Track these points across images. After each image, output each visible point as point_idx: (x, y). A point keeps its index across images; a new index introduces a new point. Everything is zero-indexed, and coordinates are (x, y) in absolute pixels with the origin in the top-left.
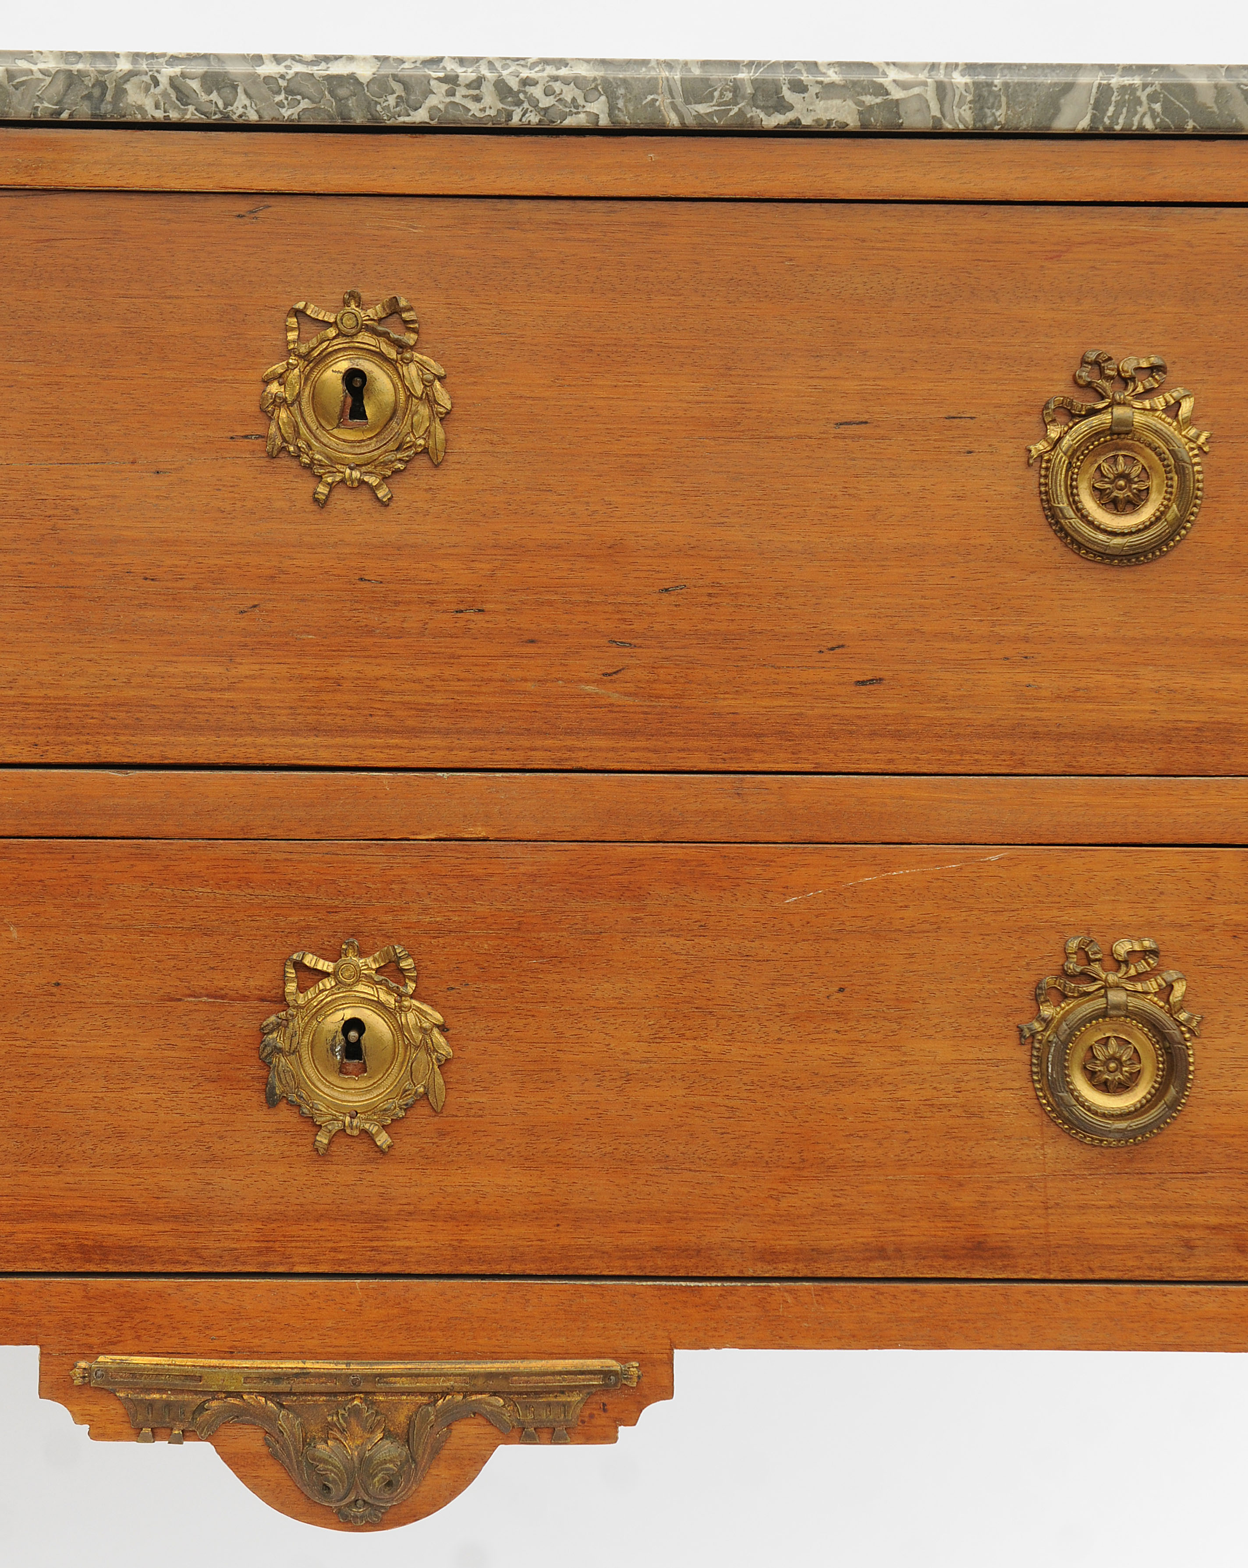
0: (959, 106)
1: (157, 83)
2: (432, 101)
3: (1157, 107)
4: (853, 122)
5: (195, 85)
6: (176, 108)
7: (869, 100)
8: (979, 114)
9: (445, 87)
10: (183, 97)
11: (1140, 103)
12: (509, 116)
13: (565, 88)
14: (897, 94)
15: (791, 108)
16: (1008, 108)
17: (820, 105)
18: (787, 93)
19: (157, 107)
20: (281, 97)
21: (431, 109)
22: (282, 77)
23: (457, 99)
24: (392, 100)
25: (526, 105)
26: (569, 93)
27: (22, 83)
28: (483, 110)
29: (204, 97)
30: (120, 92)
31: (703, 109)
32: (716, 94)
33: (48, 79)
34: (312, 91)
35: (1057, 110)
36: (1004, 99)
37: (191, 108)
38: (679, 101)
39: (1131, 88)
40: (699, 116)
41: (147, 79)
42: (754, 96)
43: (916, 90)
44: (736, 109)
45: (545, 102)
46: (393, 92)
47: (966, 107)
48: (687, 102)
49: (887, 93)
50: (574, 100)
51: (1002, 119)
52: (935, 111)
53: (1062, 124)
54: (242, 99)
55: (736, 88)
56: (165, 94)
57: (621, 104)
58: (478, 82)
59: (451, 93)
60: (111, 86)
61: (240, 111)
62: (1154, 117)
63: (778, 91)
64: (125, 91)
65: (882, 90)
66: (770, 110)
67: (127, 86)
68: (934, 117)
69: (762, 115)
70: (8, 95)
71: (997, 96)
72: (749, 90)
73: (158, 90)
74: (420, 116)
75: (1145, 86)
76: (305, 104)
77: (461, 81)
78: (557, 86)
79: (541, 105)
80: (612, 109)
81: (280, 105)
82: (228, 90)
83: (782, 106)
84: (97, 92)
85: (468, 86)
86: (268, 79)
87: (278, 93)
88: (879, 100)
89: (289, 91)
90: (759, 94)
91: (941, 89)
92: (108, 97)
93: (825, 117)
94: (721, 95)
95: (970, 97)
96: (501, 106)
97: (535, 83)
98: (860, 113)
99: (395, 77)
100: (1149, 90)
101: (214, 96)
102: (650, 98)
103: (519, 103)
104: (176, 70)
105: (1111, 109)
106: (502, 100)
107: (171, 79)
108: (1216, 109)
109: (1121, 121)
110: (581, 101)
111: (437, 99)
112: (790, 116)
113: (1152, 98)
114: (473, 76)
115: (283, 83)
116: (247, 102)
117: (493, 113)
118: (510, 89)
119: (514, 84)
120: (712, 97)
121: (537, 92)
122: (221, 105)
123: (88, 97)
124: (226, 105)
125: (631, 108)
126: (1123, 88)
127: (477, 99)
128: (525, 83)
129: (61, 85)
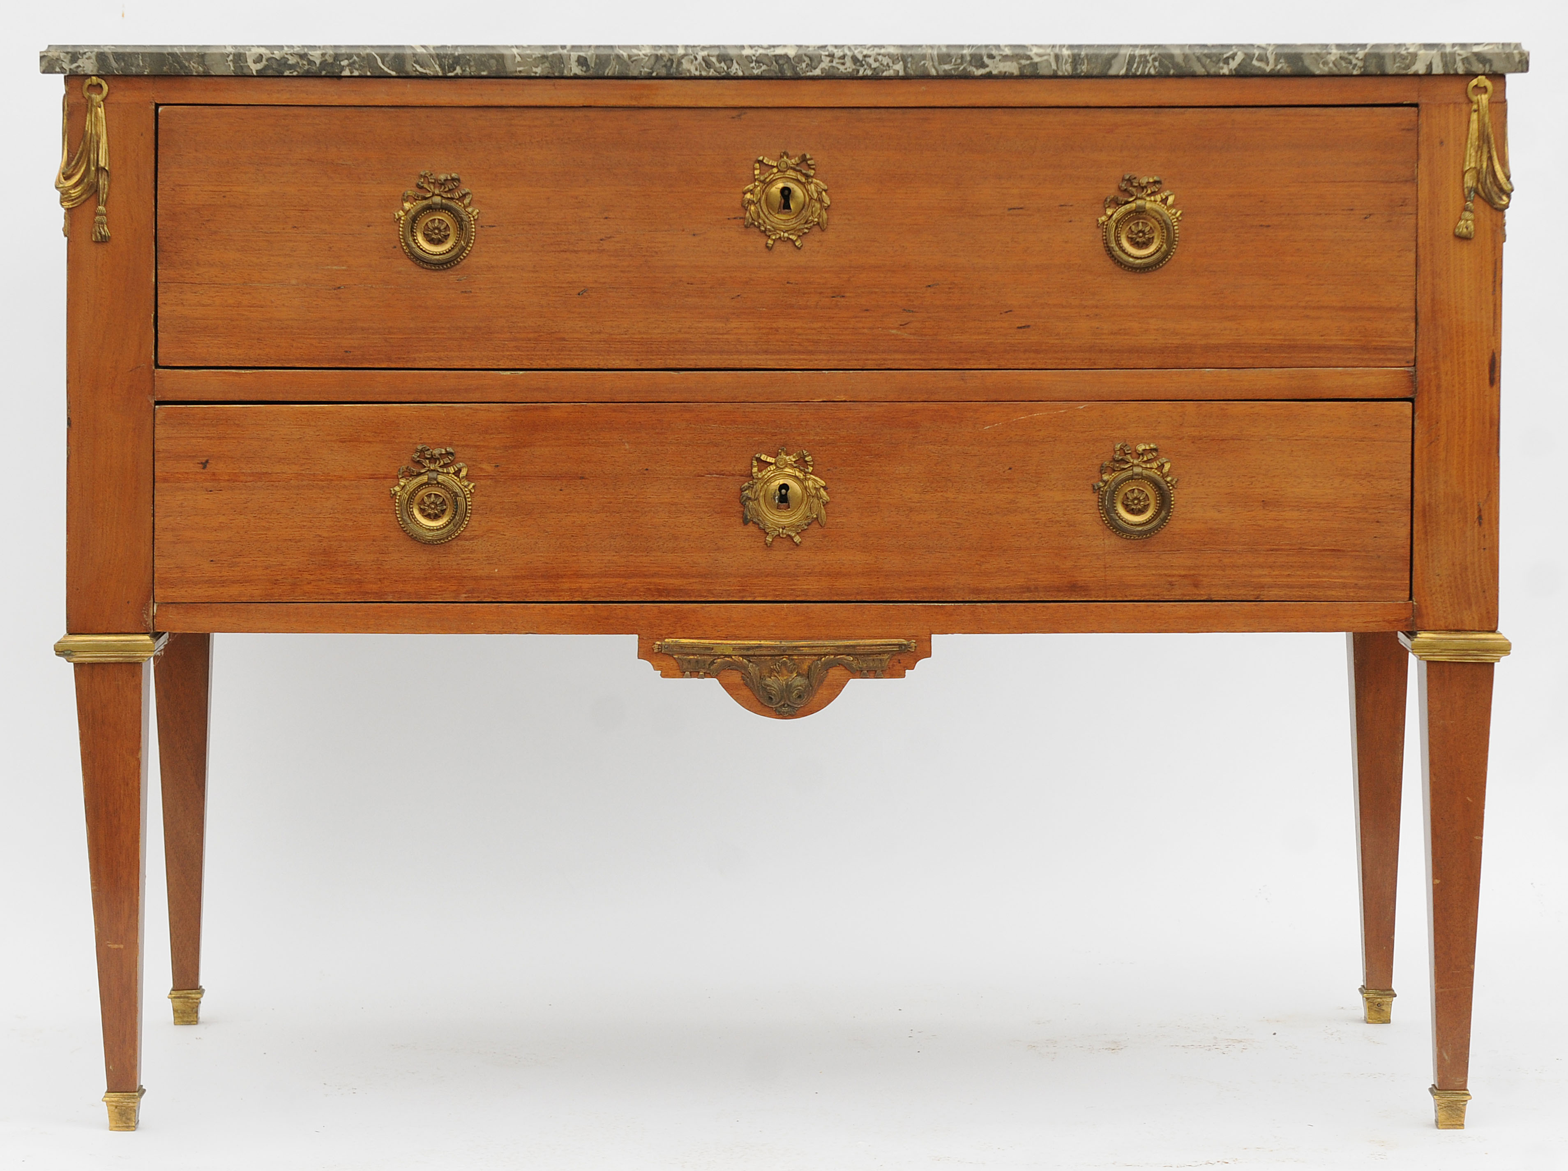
0: (1066, 64)
1: (696, 59)
2: (822, 65)
3: (1157, 64)
4: (1016, 72)
5: (714, 60)
6: (705, 70)
7: (1024, 62)
8: (1074, 68)
9: (829, 59)
10: (708, 64)
11: (1148, 62)
12: (858, 71)
13: (884, 59)
14: (1036, 59)
15: (987, 66)
16: (1088, 64)
17: (1001, 65)
18: (985, 59)
19: (696, 69)
20: (753, 64)
21: (823, 70)
22: (754, 55)
23: (834, 64)
24: (804, 65)
25: (866, 66)
26: (885, 61)
27: (635, 60)
28: (846, 69)
29: (718, 65)
30: (680, 63)
31: (947, 67)
32: (953, 60)
33: (647, 58)
34: (767, 61)
35: (1110, 65)
36: (1086, 61)
37: (712, 70)
38: (936, 64)
39: (1145, 56)
40: (945, 70)
41: (692, 57)
42: (970, 61)
43: (1045, 58)
44: (962, 68)
45: (874, 65)
46: (804, 61)
47: (1069, 65)
48: (940, 64)
49: (1032, 59)
50: (888, 64)
51: (1085, 70)
52: (1054, 67)
53: (1112, 72)
54: (735, 66)
55: (962, 57)
56: (700, 64)
57: (909, 65)
58: (843, 57)
59: (832, 61)
60: (675, 61)
61: (735, 71)
62: (1155, 68)
63: (982, 58)
64: (682, 63)
65: (1029, 58)
66: (977, 67)
67: (683, 61)
68: (1054, 70)
69: (974, 69)
70: (628, 65)
71: (1083, 60)
72: (968, 58)
73: (697, 62)
74: (817, 72)
75: (1151, 55)
76: (764, 67)
77: (835, 56)
78: (880, 58)
79: (873, 66)
80: (905, 67)
81: (753, 68)
82: (729, 62)
83: (983, 65)
84: (669, 64)
85: (839, 58)
86: (747, 57)
87: (752, 62)
88: (1028, 62)
89: (757, 61)
90: (973, 61)
91: (1057, 57)
92: (674, 66)
93: (1003, 70)
94: (956, 61)
95: (1070, 60)
96: (854, 67)
97: (870, 56)
98: (1020, 68)
99: (805, 55)
100: (1153, 56)
101: (723, 64)
102: (923, 62)
103: (862, 66)
104: (705, 53)
105: (1135, 66)
106: (855, 64)
107: (703, 57)
108: (1183, 64)
109: (1140, 70)
110: (891, 64)
111: (825, 64)
112: (987, 70)
113: (1154, 60)
114: (841, 54)
115: (754, 58)
116: (738, 67)
117: (850, 70)
118: (858, 60)
119: (860, 58)
120: (951, 62)
121: (871, 60)
122: (726, 68)
123: (665, 66)
124: (728, 69)
125: (914, 67)
126: (1141, 56)
127: (843, 64)
128: (865, 56)
129: (652, 60)
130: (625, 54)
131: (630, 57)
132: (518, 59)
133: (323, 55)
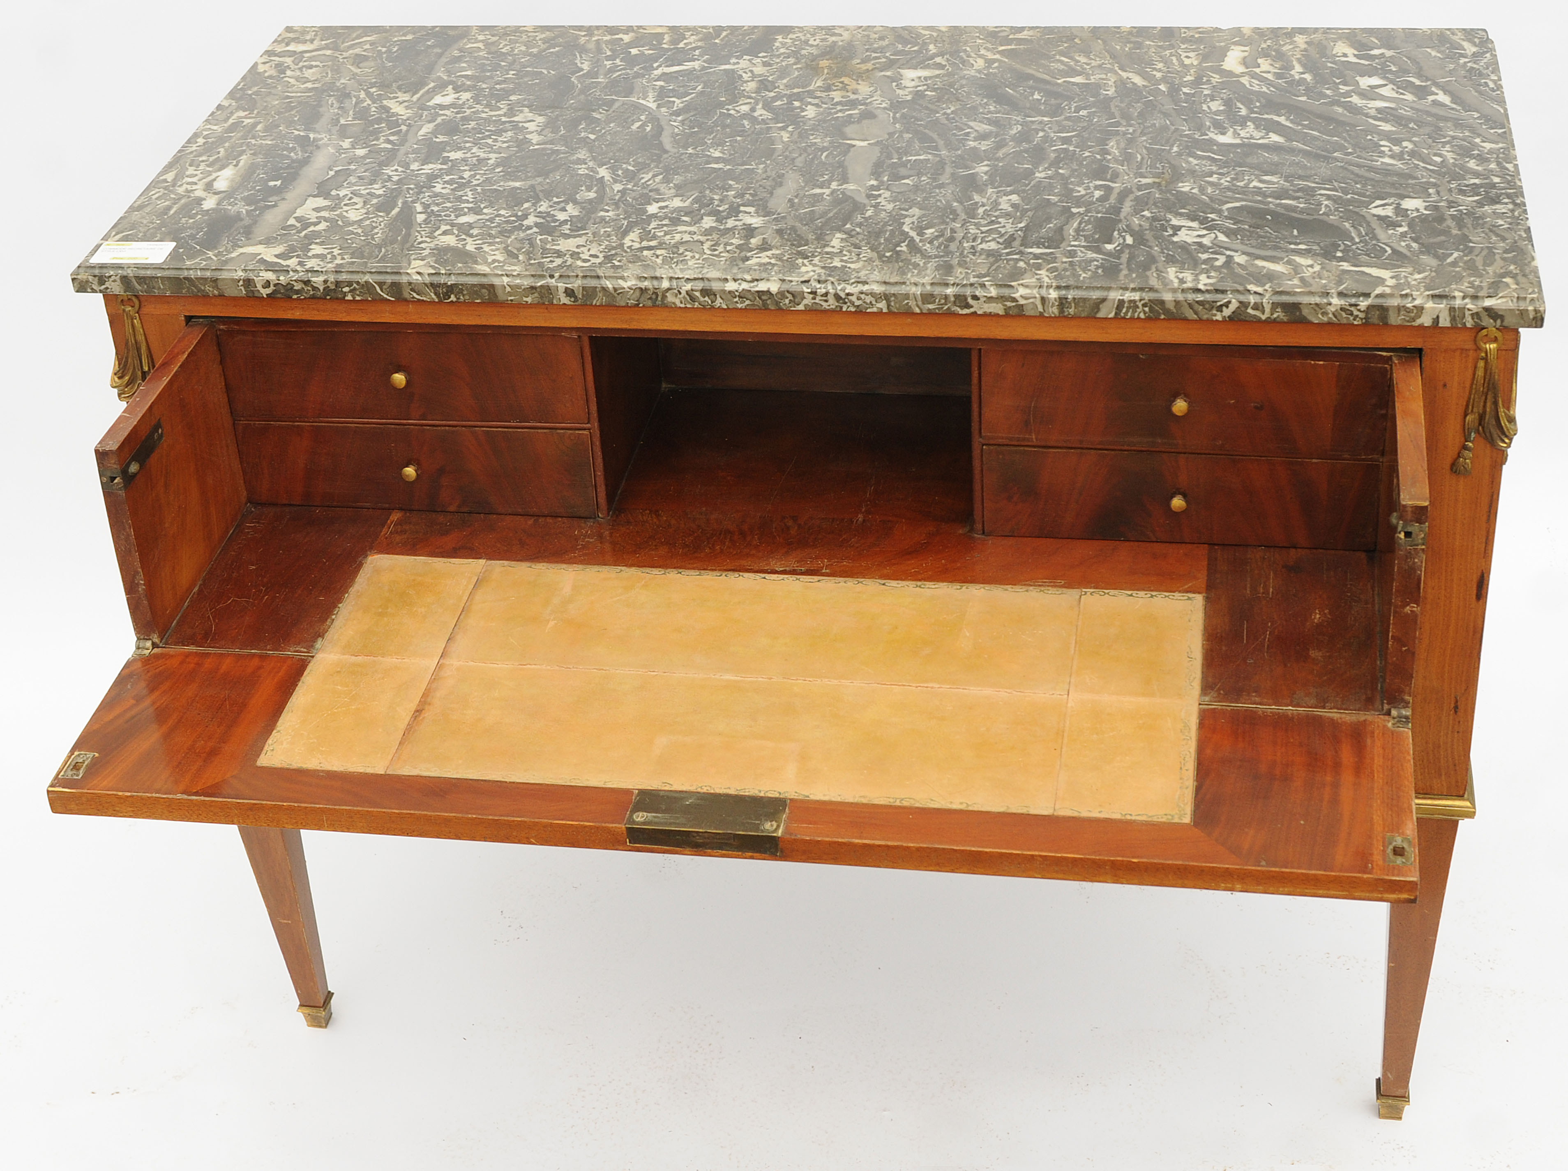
0: (1052, 307)
1: (680, 293)
2: (805, 302)
3: (1147, 309)
4: (1001, 312)
5: (698, 294)
6: (690, 303)
7: (1009, 304)
8: (1061, 311)
9: (811, 296)
10: (693, 299)
11: (1138, 307)
12: (841, 308)
13: (867, 297)
14: (1022, 302)
15: (972, 307)
16: (1075, 308)
17: (986, 305)
18: (970, 300)
19: (681, 303)
20: (737, 299)
21: (805, 305)
22: (737, 291)
23: (817, 301)
24: (787, 301)
25: (849, 304)
26: (869, 299)
27: (621, 293)
28: (829, 306)
29: (702, 299)
30: (664, 297)
31: (931, 306)
32: (937, 300)
33: (632, 291)
34: (750, 297)
35: (1098, 310)
36: (1073, 305)
37: (697, 303)
38: (920, 303)
39: (1134, 301)
40: (929, 309)
41: (676, 291)
42: (955, 302)
43: (1031, 300)
44: (946, 307)
45: (857, 303)
46: (787, 298)
47: (1055, 308)
48: (923, 303)
49: (1017, 301)
50: (871, 302)
51: (1072, 313)
52: (1040, 309)
53: (1100, 315)
54: (719, 300)
55: (946, 297)
56: (684, 297)
57: (892, 304)
58: (826, 294)
59: (814, 298)
60: (660, 294)
61: (719, 305)
62: (1145, 313)
63: (966, 299)
64: (666, 296)
65: (1014, 300)
66: (962, 308)
67: (667, 294)
68: (1040, 312)
69: (959, 309)
70: (615, 297)
71: (1070, 303)
72: (953, 299)
73: (681, 296)
74: (801, 307)
75: (1141, 300)
76: (748, 302)
77: (818, 293)
78: (863, 296)
79: (856, 304)
80: (889, 306)
81: (737, 302)
82: (712, 297)
83: (968, 306)
84: (654, 297)
85: (822, 296)
86: (730, 292)
87: (735, 297)
88: (1014, 304)
89: (740, 297)
90: (957, 302)
91: (1043, 299)
92: (659, 299)
93: (988, 311)
94: (939, 301)
95: (1057, 304)
96: (837, 304)
97: (852, 295)
98: (1005, 309)
99: (788, 292)
100: (1143, 302)
101: (707, 299)
102: (906, 302)
103: (846, 303)
104: (688, 287)
105: (1124, 310)
106: (838, 302)
107: (687, 292)
108: (1175, 311)
109: (1129, 314)
110: (874, 303)
111: (808, 300)
112: (972, 310)
113: (1144, 305)
114: (824, 291)
115: (737, 294)
116: (722, 301)
117: (834, 307)
118: (841, 298)
119: (843, 295)
120: (935, 302)
121: (854, 298)
122: (710, 302)
123: (650, 298)
124: (712, 303)
125: (897, 306)
126: (1130, 301)
127: (826, 301)
128: (848, 294)
129: (638, 293)
130: (610, 286)
131: (615, 289)
132: (508, 289)
133: (325, 282)
